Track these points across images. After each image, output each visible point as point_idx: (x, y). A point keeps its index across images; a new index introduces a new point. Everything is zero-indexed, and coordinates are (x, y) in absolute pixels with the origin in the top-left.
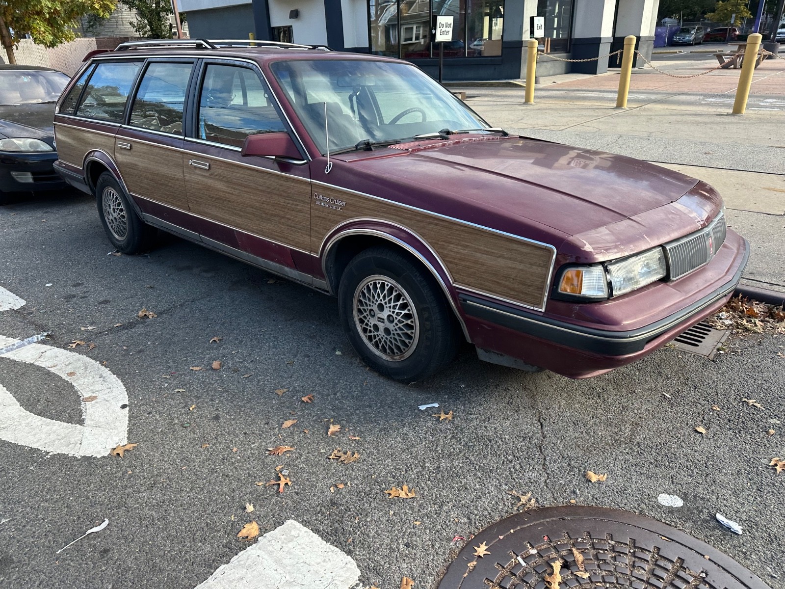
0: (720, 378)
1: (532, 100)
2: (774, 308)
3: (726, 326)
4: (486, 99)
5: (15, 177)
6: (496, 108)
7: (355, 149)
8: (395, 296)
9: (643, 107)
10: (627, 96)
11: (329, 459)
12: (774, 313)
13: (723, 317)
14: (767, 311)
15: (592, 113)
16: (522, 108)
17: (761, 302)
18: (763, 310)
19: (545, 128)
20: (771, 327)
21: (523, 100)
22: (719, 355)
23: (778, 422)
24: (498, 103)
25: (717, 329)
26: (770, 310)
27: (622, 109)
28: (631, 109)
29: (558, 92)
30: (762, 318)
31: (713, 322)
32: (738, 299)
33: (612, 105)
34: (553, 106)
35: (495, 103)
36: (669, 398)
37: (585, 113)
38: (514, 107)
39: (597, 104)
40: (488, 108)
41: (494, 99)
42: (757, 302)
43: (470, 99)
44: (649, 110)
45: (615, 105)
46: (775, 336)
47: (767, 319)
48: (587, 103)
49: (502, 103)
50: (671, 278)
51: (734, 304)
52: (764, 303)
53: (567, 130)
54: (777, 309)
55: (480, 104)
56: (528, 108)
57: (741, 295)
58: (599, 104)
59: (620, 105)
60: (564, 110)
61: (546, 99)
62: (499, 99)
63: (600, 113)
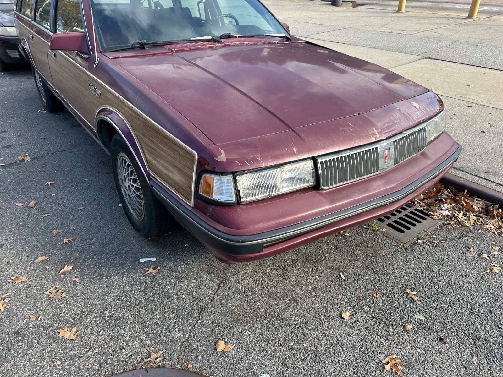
0: (401, 266)
1: (403, 9)
2: (491, 206)
3: (442, 216)
4: (371, 7)
5: (8, 53)
6: (373, 14)
7: (131, 47)
8: (130, 171)
9: (491, 18)
10: (478, 8)
11: (44, 294)
12: (490, 210)
13: (443, 208)
14: (484, 207)
15: (445, 21)
16: (394, 15)
17: (482, 199)
18: (481, 206)
19: (399, 32)
20: (482, 222)
21: (397, 9)
22: (414, 244)
23: (423, 318)
24: (378, 11)
25: (432, 218)
26: (487, 207)
27: (472, 19)
28: (480, 19)
29: (430, 3)
30: (478, 213)
31: (433, 212)
32: (463, 194)
33: (463, 15)
34: (417, 15)
35: (375, 10)
36: (342, 279)
37: (439, 21)
38: (387, 14)
39: (454, 14)
40: (368, 14)
41: (377, 7)
42: (479, 199)
43: (360, 7)
44: (494, 20)
45: (467, 15)
46: (480, 231)
47: (481, 215)
48: (446, 13)
49: (380, 11)
50: (322, 187)
51: (458, 198)
52: (484, 200)
53: (416, 34)
54: (493, 207)
55: (364, 11)
56: (398, 15)
57: (466, 191)
58: (456, 14)
59: (471, 16)
60: (425, 18)
61: (416, 9)
62: (381, 8)
63: (452, 21)
